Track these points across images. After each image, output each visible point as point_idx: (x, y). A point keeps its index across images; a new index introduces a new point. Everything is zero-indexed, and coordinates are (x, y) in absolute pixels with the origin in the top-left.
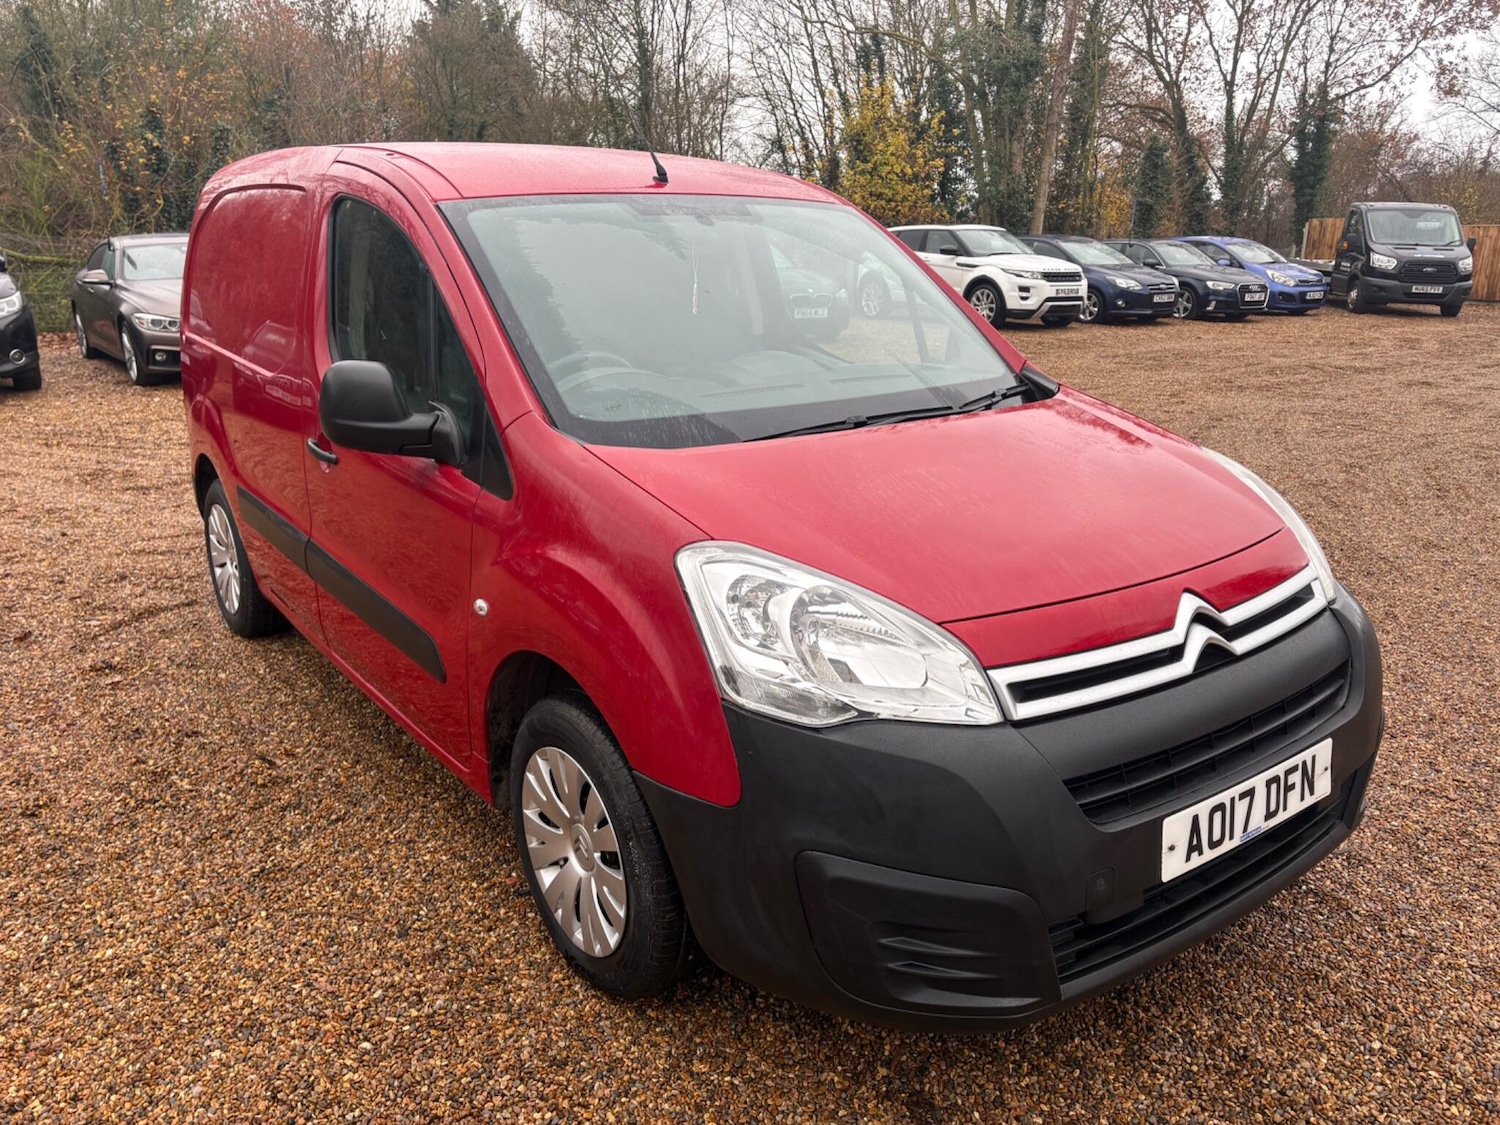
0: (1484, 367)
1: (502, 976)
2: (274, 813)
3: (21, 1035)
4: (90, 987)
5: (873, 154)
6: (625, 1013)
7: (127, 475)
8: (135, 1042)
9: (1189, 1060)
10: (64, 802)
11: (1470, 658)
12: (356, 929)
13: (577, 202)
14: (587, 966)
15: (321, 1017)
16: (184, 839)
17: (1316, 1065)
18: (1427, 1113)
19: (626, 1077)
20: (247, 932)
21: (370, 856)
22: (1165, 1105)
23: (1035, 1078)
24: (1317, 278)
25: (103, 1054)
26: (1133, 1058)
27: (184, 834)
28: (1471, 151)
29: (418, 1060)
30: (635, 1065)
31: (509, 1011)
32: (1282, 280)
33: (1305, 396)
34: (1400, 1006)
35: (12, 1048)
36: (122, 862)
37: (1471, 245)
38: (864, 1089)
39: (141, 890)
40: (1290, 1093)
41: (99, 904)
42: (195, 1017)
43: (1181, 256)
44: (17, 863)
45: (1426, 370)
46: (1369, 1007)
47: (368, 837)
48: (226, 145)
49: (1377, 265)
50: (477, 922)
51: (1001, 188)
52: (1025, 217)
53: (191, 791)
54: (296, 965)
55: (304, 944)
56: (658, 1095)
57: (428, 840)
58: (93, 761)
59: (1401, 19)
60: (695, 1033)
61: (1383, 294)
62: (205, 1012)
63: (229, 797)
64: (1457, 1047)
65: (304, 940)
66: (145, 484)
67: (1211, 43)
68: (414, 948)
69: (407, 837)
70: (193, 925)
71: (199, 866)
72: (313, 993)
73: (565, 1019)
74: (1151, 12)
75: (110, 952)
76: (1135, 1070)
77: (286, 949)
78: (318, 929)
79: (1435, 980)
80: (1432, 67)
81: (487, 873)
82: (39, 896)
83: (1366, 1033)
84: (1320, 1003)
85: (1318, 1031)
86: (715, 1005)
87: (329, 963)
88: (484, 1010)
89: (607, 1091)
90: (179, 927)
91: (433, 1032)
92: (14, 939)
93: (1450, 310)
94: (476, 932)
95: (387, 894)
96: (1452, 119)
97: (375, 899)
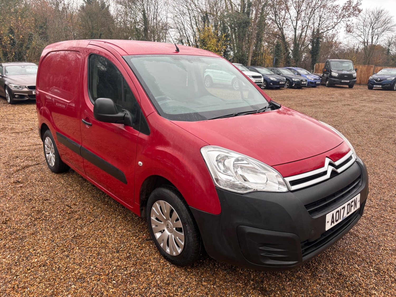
0: (362, 101)
1: (147, 262)
2: (74, 221)
3: (16, 284)
4: (33, 270)
5: (207, 44)
6: (182, 270)
7: (12, 129)
8: (49, 284)
9: (327, 276)
10: (14, 219)
11: (374, 173)
12: (104, 251)
13: (158, 56)
14: (171, 258)
15: (100, 275)
16: (50, 228)
17: (358, 275)
18: (387, 286)
19: (186, 287)
20: (74, 253)
21: (104, 231)
22: (324, 287)
23: (290, 282)
24: (318, 78)
25: (41, 288)
26: (314, 276)
27: (50, 227)
28: (354, 46)
29: (129, 285)
30: (187, 284)
31: (151, 271)
32: (310, 79)
33: (321, 108)
34: (375, 260)
35: (14, 288)
36: (34, 235)
37: (356, 70)
38: (248, 287)
39: (41, 243)
40: (354, 283)
41: (30, 247)
42: (65, 276)
43: (286, 72)
44: (4, 237)
45: (348, 101)
46: (368, 261)
47: (102, 226)
48: (32, 38)
49: (333, 75)
50: (137, 248)
51: (240, 54)
52: (246, 61)
53: (49, 215)
54: (90, 261)
55: (91, 256)
56: (195, 292)
57: (119, 227)
58: (19, 208)
59: (337, 13)
60: (201, 275)
61: (335, 82)
62: (67, 275)
63: (60, 217)
64: (391, 269)
65: (91, 255)
66: (18, 131)
67: (291, 18)
68: (121, 256)
69: (113, 226)
70: (58, 252)
71: (56, 235)
72: (97, 269)
73: (166, 272)
74: (276, 10)
75: (36, 260)
76: (315, 279)
77: (86, 257)
78: (94, 251)
79: (382, 253)
80: (345, 25)
81: (137, 235)
82: (12, 246)
83: (369, 267)
84: (356, 260)
85: (357, 267)
86: (205, 267)
87: (99, 260)
88: (144, 271)
89: (182, 291)
90: (54, 252)
91: (132, 277)
92: (7, 257)
93: (351, 86)
94: (137, 251)
95: (111, 241)
96: (349, 38)
97: (108, 243)
